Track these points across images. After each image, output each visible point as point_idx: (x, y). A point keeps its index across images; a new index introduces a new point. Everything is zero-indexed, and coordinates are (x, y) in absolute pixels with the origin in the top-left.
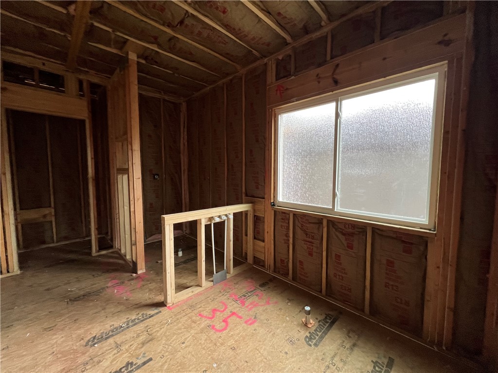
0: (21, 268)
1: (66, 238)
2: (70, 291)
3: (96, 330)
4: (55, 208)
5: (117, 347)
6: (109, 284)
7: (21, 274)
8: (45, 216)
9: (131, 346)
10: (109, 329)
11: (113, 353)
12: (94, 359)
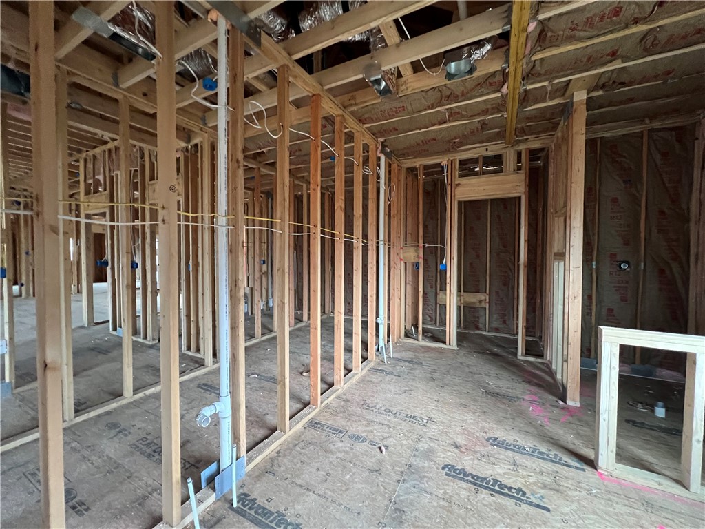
0: (458, 345)
1: (497, 330)
2: (488, 383)
3: (500, 434)
4: (489, 295)
5: (514, 465)
6: (527, 397)
7: (458, 350)
8: (481, 302)
9: (529, 476)
10: (512, 442)
11: (509, 467)
12: (490, 458)
